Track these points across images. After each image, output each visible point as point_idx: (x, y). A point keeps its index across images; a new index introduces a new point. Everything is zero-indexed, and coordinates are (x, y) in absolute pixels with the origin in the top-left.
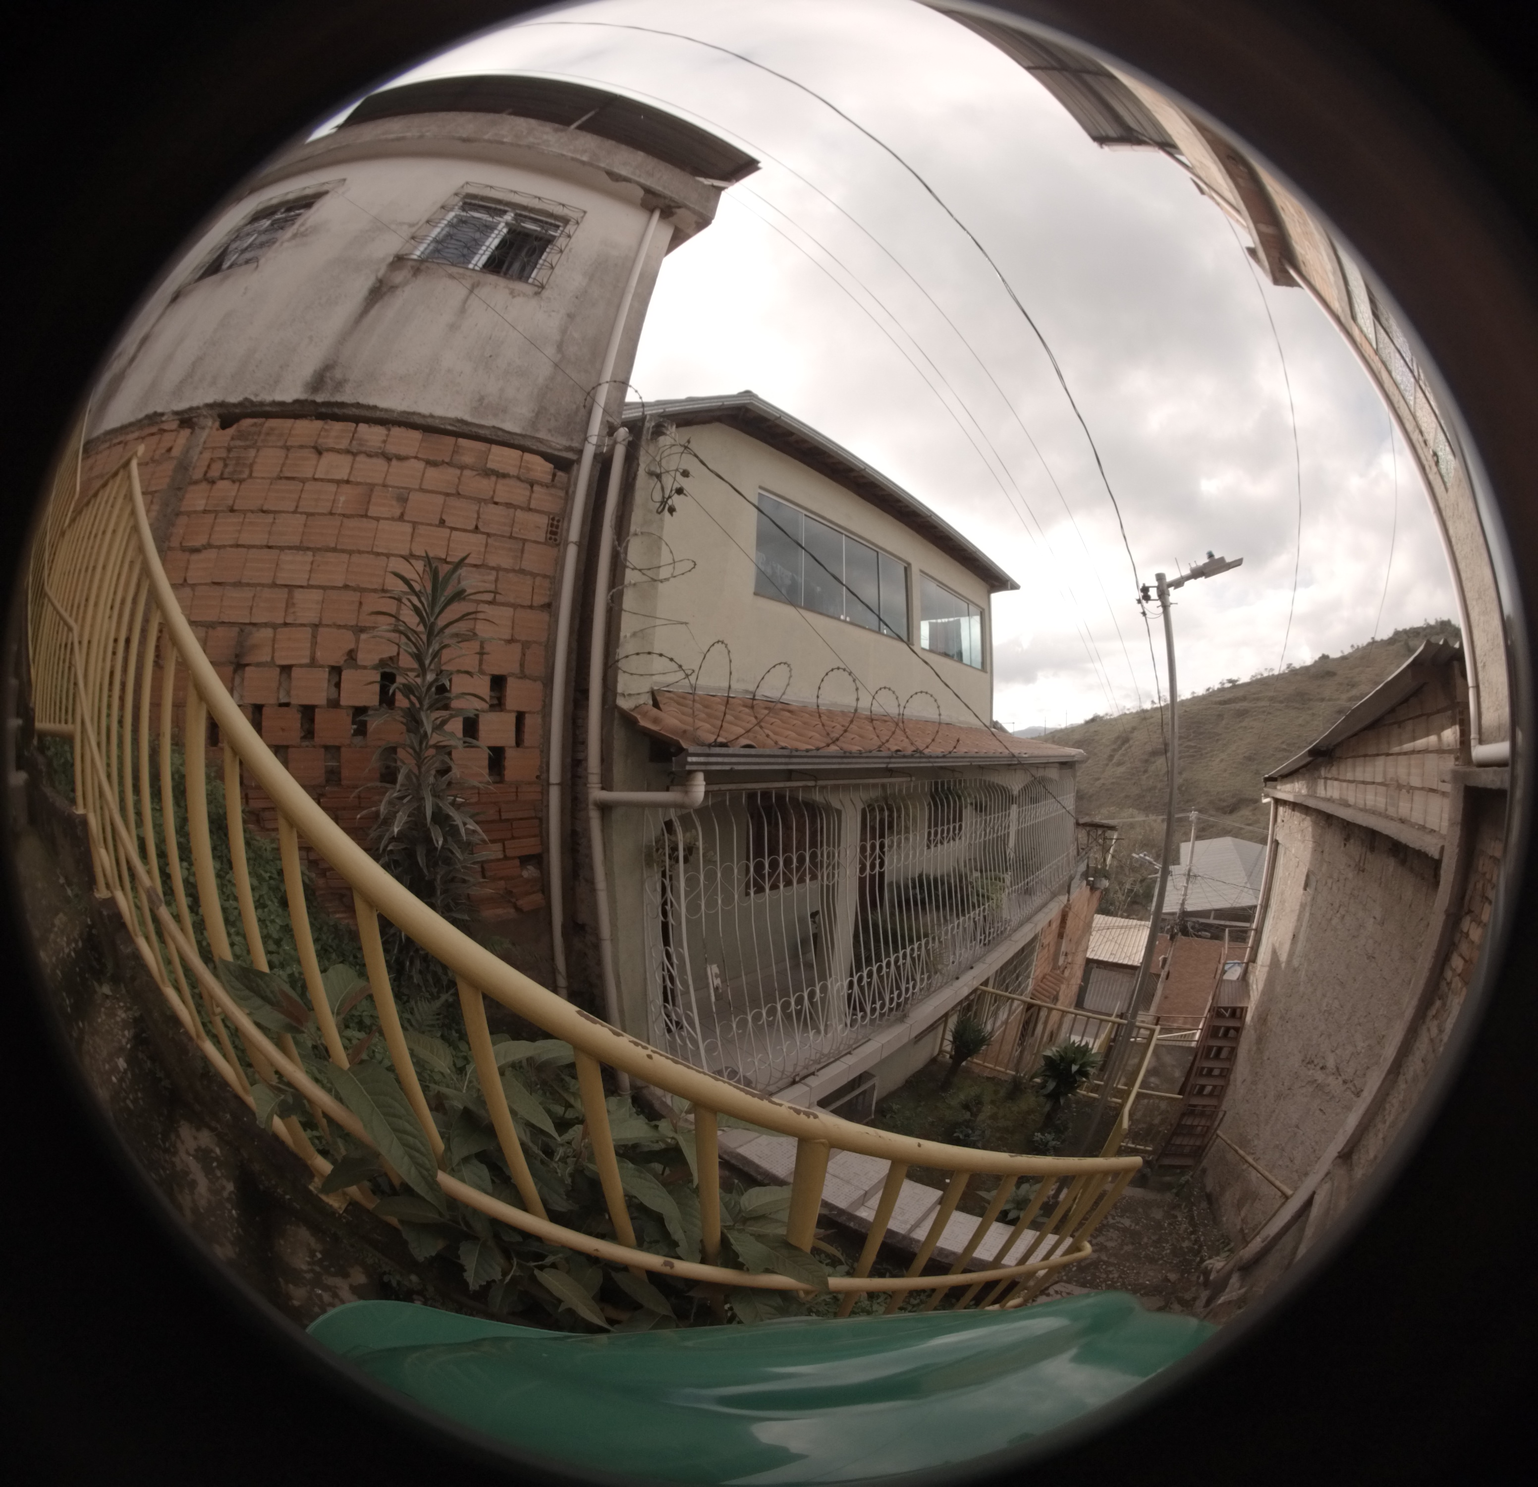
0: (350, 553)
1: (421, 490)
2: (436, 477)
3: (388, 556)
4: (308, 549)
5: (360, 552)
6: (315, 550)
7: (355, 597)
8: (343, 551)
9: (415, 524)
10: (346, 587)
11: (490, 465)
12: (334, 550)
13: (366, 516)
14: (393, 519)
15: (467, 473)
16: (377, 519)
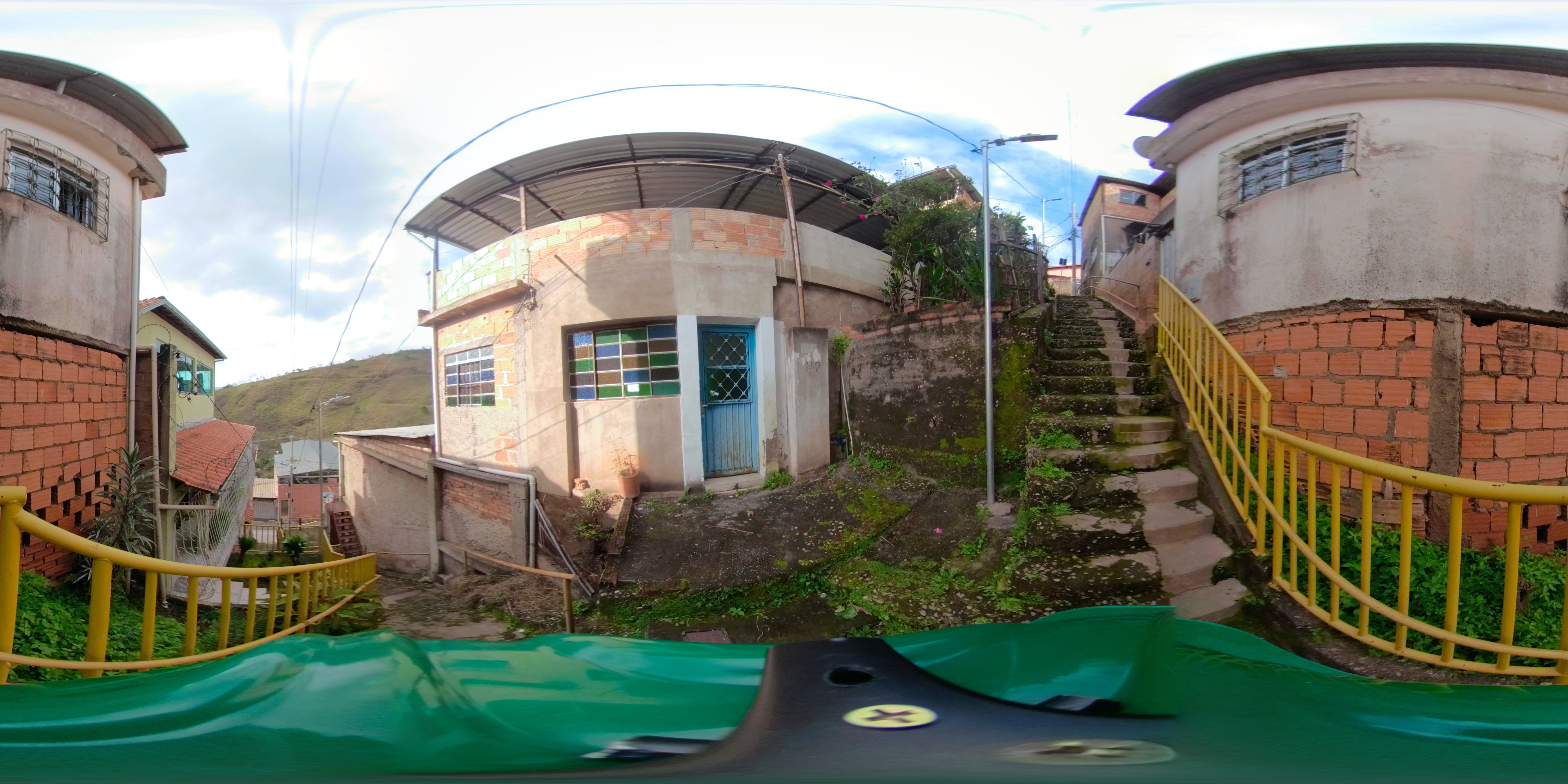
0: (53, 425)
1: (79, 383)
2: (85, 374)
3: (71, 423)
4: (29, 427)
5: (58, 424)
6: (34, 427)
7: (60, 449)
8: (50, 425)
9: (79, 403)
10: (55, 445)
11: (103, 364)
12: (45, 425)
13: (57, 402)
14: (69, 402)
15: (95, 369)
16: (63, 403)
